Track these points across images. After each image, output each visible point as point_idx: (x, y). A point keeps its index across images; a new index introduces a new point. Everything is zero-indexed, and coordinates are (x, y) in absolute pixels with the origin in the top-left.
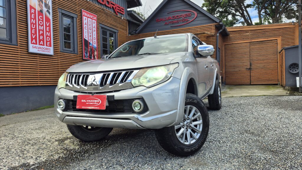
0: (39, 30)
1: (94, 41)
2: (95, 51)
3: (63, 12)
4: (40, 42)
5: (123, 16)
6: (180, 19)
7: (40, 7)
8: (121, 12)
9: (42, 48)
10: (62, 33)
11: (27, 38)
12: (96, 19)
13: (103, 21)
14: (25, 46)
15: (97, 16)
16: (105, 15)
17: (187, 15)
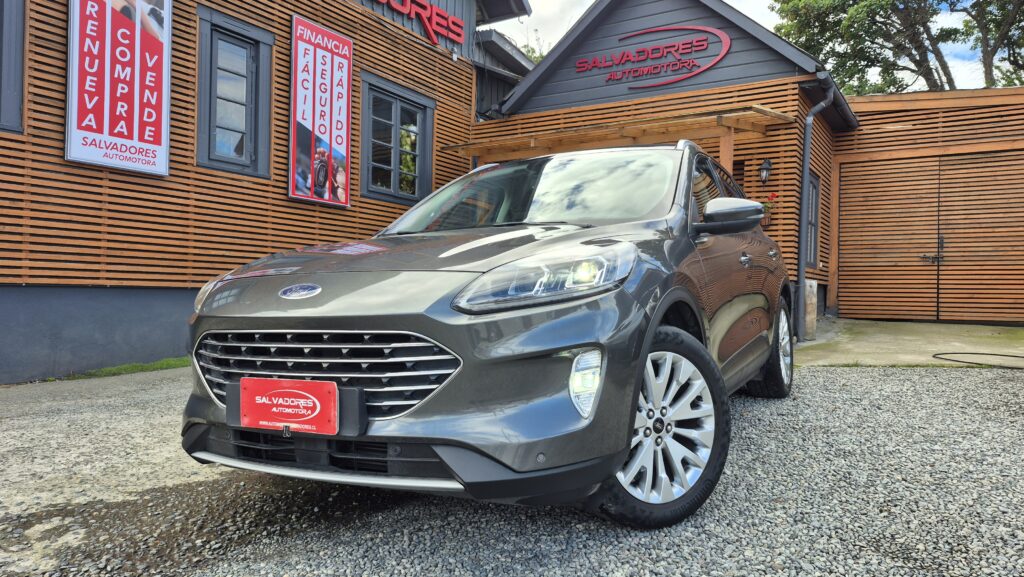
0: (115, 82)
1: (335, 133)
2: (340, 169)
3: (219, 20)
4: (113, 125)
5: (456, 50)
6: (663, 61)
8: (451, 35)
9: (124, 149)
10: (211, 96)
11: (63, 106)
12: (347, 53)
13: (376, 61)
14: (53, 135)
15: (354, 44)
16: (388, 41)
17: (689, 47)
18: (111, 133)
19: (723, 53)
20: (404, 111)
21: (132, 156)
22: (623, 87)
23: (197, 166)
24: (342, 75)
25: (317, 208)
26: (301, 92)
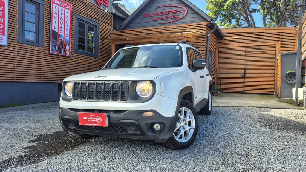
1: (66, 33)
2: (67, 44)
6: (169, 16)
8: (105, 4)
10: (23, 21)
12: (70, 8)
13: (80, 11)
15: (72, 5)
16: (84, 5)
17: (176, 12)
19: (185, 14)
20: (89, 27)
22: (157, 23)
23: (18, 43)
24: (68, 15)
25: (59, 57)
26: (54, 20)
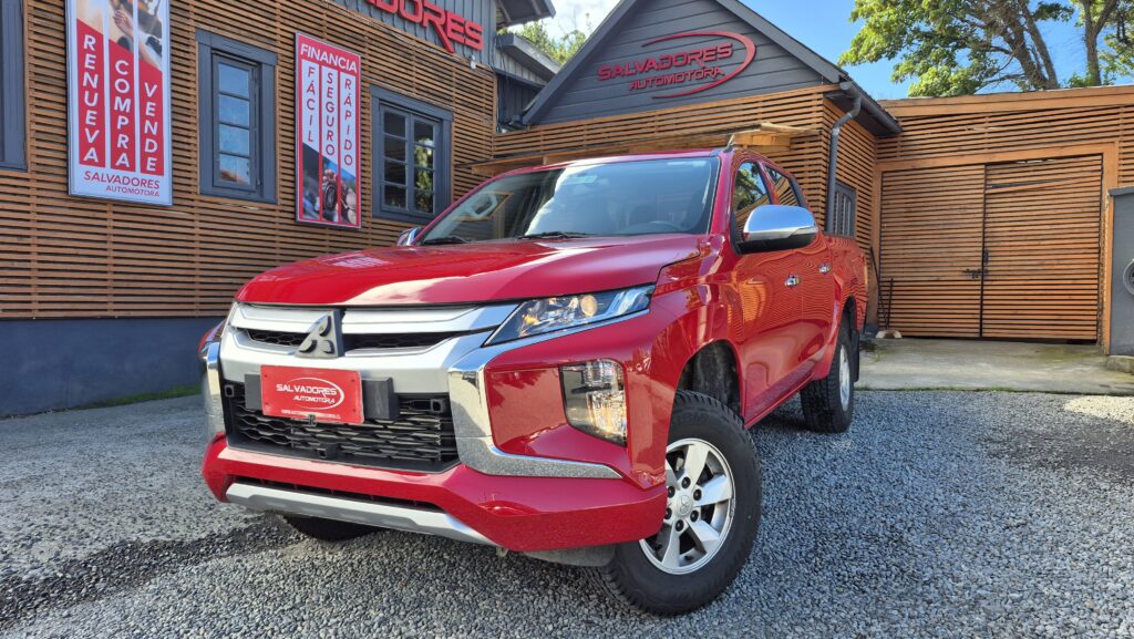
0: (115, 114)
1: (344, 153)
2: (350, 190)
3: (219, 44)
4: (115, 158)
5: (474, 58)
6: (687, 69)
7: (120, 28)
8: (469, 42)
9: (126, 181)
10: (213, 123)
11: (64, 141)
12: (355, 69)
13: (387, 75)
14: (57, 171)
15: (363, 58)
16: (400, 53)
17: (714, 54)
18: (113, 166)
19: (748, 60)
20: (418, 126)
21: (135, 188)
22: (645, 97)
23: (201, 194)
24: (350, 92)
25: (326, 231)
26: (306, 113)
